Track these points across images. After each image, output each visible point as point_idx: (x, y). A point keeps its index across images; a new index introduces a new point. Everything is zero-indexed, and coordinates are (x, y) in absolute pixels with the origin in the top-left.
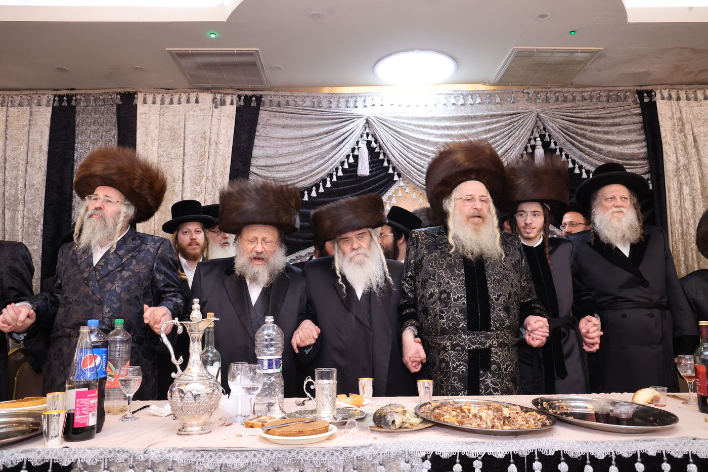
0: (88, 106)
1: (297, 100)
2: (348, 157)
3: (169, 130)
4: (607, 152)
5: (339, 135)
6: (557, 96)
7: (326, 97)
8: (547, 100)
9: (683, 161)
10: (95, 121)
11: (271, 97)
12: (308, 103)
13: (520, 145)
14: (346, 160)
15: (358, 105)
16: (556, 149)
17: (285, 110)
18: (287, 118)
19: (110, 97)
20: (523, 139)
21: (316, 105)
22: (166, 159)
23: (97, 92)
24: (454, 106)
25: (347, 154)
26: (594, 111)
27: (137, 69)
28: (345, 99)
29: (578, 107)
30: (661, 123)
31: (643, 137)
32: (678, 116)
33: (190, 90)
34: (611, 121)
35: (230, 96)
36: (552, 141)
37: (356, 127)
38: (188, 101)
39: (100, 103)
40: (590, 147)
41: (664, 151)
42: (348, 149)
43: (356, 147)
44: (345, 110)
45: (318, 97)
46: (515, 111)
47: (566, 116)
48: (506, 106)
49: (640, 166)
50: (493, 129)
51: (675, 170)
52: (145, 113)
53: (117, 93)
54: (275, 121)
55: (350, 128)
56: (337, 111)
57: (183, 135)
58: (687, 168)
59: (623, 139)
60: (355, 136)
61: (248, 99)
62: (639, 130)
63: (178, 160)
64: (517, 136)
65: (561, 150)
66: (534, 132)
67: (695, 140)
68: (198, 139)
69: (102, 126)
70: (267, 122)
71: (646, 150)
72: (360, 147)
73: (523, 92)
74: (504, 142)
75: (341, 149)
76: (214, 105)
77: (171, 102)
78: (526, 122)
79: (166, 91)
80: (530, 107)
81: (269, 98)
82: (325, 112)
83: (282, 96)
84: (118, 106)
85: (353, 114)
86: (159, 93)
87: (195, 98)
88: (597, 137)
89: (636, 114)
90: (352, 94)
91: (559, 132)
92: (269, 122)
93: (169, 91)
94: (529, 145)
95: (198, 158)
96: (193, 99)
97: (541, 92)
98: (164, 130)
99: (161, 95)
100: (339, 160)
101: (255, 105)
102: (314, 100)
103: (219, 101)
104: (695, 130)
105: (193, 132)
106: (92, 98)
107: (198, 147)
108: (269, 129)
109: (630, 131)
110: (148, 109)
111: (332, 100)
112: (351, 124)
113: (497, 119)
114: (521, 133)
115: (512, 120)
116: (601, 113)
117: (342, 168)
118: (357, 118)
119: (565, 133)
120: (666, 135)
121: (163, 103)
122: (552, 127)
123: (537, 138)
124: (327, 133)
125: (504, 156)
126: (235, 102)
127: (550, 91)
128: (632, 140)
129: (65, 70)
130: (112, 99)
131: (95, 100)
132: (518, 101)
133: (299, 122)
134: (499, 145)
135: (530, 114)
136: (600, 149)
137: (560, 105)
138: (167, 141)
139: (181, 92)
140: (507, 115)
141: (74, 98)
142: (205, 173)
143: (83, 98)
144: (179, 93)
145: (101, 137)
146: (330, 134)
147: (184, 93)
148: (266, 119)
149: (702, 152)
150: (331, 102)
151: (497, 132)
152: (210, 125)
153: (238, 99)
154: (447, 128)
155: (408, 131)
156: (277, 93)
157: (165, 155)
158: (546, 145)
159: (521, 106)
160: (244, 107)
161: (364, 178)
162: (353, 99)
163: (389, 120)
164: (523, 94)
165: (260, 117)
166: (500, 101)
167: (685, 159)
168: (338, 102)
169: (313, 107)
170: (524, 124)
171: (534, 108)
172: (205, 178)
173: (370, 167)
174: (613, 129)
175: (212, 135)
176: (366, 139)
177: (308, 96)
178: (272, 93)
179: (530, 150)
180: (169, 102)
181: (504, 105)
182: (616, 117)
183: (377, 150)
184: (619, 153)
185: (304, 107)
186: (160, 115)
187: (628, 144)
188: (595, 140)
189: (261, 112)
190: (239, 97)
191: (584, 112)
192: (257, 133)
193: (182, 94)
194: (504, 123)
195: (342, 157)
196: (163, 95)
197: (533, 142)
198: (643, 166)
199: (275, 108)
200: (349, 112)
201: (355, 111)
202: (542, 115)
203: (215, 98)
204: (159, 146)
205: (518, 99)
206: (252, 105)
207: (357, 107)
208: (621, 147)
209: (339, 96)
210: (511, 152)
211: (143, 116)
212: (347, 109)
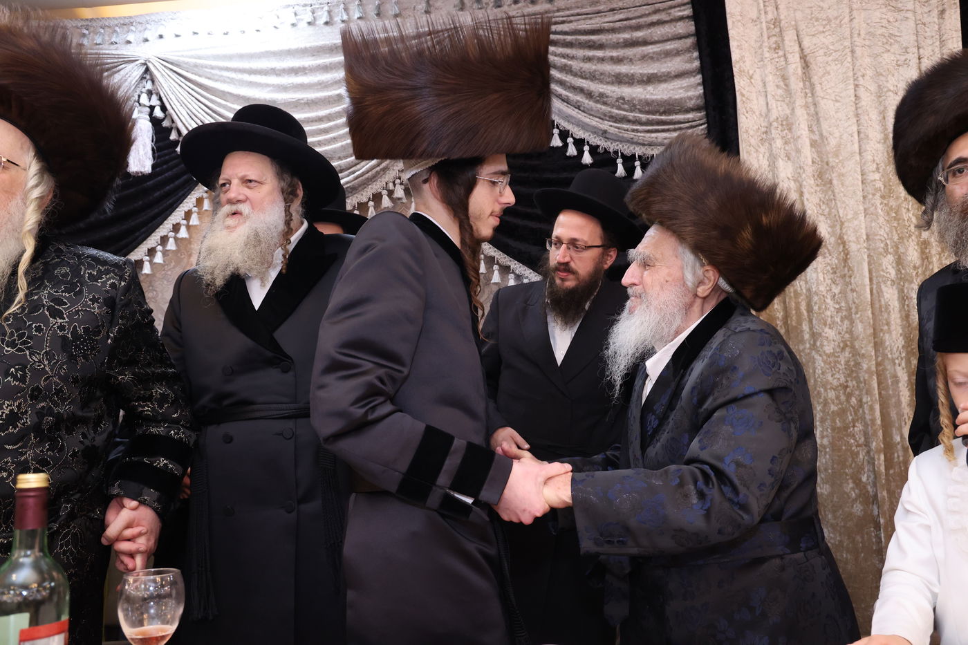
4: (617, 100)
7: (77, 27)
9: (779, 109)
15: (131, 38)
24: (311, 28)
26: (591, 18)
28: (111, 28)
29: (558, 11)
30: (732, 33)
31: (697, 64)
32: (770, 16)
34: (626, 36)
40: (581, 90)
41: (737, 89)
44: (107, 49)
49: (687, 125)
51: (764, 129)
58: (788, 124)
59: (651, 71)
62: (688, 50)
67: (806, 65)
71: (702, 91)
85: (121, 56)
88: (595, 71)
89: (681, 18)
104: (806, 43)
109: (668, 54)
111: (87, 32)
116: (607, 20)
118: (127, 62)
120: (742, 57)
128: (669, 73)
136: (602, 95)
149: (818, 87)
150: (83, 36)
155: (224, 82)
161: (141, 178)
162: (126, 28)
163: (186, 64)
167: (785, 106)
173: (154, 157)
174: (630, 52)
176: (148, 104)
182: (638, 28)
183: (166, 124)
184: (640, 100)
187: (665, 81)
188: (592, 77)
191: (571, 22)
198: (694, 123)
200: (114, 52)
201: (125, 50)
205: (439, 5)
207: (130, 43)
208: (650, 88)
209: (102, 24)
212: (112, 47)
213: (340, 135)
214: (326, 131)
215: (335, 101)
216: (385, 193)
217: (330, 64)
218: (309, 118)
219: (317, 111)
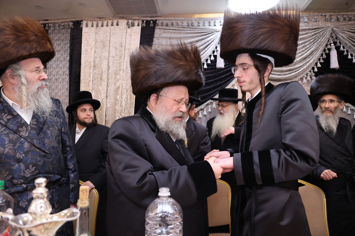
0: (55, 30)
1: (178, 22)
2: (210, 56)
3: (100, 42)
5: (205, 42)
6: (345, 17)
7: (196, 20)
8: (338, 20)
10: (59, 38)
11: (162, 21)
12: (185, 24)
13: (322, 48)
14: (209, 58)
15: (216, 24)
16: (344, 51)
17: (171, 28)
18: (172, 33)
19: (67, 24)
20: (323, 44)
21: (190, 24)
22: (99, 59)
23: (60, 21)
25: (210, 55)
27: (81, 4)
28: (208, 21)
33: (113, 18)
35: (137, 21)
36: (342, 46)
37: (215, 37)
38: (112, 25)
39: (62, 27)
42: (210, 51)
43: (216, 50)
44: (208, 27)
45: (191, 20)
46: (318, 27)
47: (351, 29)
48: (311, 24)
50: (303, 38)
52: (87, 33)
53: (71, 22)
54: (164, 35)
55: (212, 38)
56: (204, 28)
57: (109, 45)
60: (215, 43)
61: (148, 22)
63: (106, 60)
64: (320, 43)
65: (347, 51)
66: (330, 40)
68: (118, 47)
69: (63, 41)
70: (159, 35)
72: (218, 50)
73: (322, 15)
74: (310, 46)
75: (206, 51)
76: (128, 26)
77: (102, 26)
78: (325, 33)
79: (100, 19)
80: (327, 25)
81: (161, 21)
82: (196, 28)
83: (169, 20)
84: (71, 28)
85: (213, 30)
86: (95, 21)
87: (116, 23)
90: (212, 18)
91: (347, 40)
92: (161, 36)
93: (101, 19)
94: (326, 48)
95: (118, 58)
96: (115, 23)
97: (334, 15)
98: (98, 42)
99: (96, 21)
100: (205, 58)
101: (153, 25)
102: (189, 22)
103: (131, 24)
105: (115, 43)
106: (57, 25)
107: (118, 52)
108: (161, 40)
110: (89, 30)
111: (200, 22)
112: (212, 36)
113: (306, 32)
114: (322, 40)
115: (316, 32)
117: (207, 63)
118: (216, 32)
119: (351, 40)
121: (97, 26)
122: (342, 36)
123: (332, 44)
124: (197, 42)
125: (311, 55)
126: (140, 24)
127: (339, 15)
129: (40, 7)
130: (68, 25)
131: (59, 26)
132: (319, 21)
133: (179, 36)
134: (307, 48)
135: (327, 29)
137: (347, 23)
138: (99, 49)
139: (108, 20)
140: (312, 29)
141: (47, 25)
142: (122, 67)
143: (53, 25)
144: (107, 20)
145: (62, 48)
146: (199, 42)
147: (110, 20)
148: (159, 34)
150: (199, 23)
151: (306, 40)
152: (125, 38)
153: (142, 22)
156: (166, 18)
157: (98, 57)
158: (337, 48)
159: (321, 24)
160: (146, 27)
161: (221, 69)
162: (213, 21)
164: (322, 16)
165: (155, 33)
166: (307, 21)
168: (204, 23)
169: (188, 26)
170: (324, 35)
171: (329, 25)
172: (122, 70)
173: (224, 63)
175: (126, 44)
177: (185, 20)
178: (163, 18)
179: (327, 52)
180: (101, 26)
181: (310, 24)
185: (183, 26)
186: (96, 33)
189: (156, 30)
190: (143, 21)
192: (154, 43)
193: (109, 20)
194: (310, 34)
195: (207, 56)
196: (98, 22)
197: (329, 47)
199: (164, 27)
200: (211, 28)
201: (215, 28)
202: (335, 29)
203: (128, 22)
204: (95, 52)
205: (319, 19)
206: (151, 26)
207: (216, 25)
209: (204, 20)
210: (316, 52)
211: (86, 34)
212: (210, 27)
216: (304, 78)
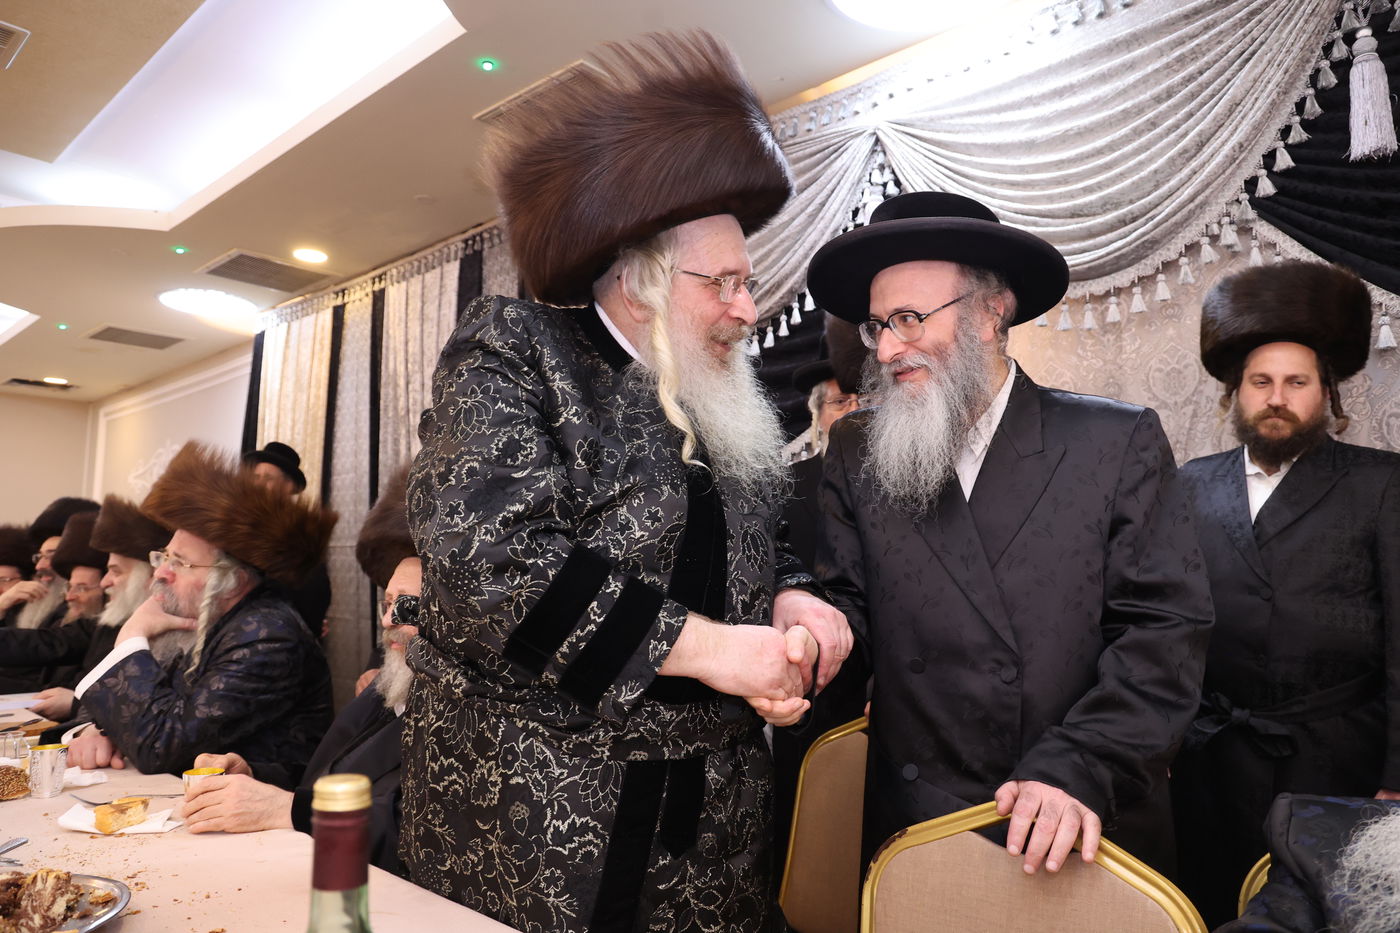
7: (806, 112)
13: (1281, 72)
15: (858, 107)
24: (1079, 29)
28: (840, 103)
37: (850, 161)
44: (830, 129)
55: (841, 165)
56: (820, 134)
60: (849, 181)
74: (1228, 80)
82: (797, 143)
85: (848, 132)
90: (853, 86)
94: (1325, 64)
102: (784, 126)
111: (815, 115)
112: (841, 158)
118: (853, 138)
123: (1358, 31)
141: (479, 239)
143: (487, 237)
154: (1059, 93)
155: (968, 131)
158: (1393, 47)
168: (825, 113)
176: (880, 182)
179: (1329, 79)
200: (833, 130)
201: (851, 123)
207: (858, 113)
209: (830, 102)
210: (1250, 105)
212: (840, 122)
213: (1129, 168)
214: (1108, 167)
215: (1119, 120)
216: (1205, 240)
217: (1109, 70)
218: (1082, 153)
219: (1093, 141)
